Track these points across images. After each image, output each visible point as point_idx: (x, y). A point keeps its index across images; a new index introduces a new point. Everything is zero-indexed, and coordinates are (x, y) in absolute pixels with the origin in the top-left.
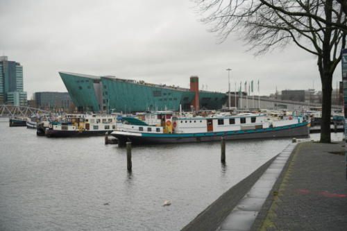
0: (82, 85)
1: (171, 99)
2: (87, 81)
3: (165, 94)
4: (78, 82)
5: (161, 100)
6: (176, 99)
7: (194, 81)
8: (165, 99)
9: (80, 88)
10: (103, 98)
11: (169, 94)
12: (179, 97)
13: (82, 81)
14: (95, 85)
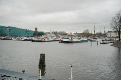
0: (3, 28)
1: (30, 33)
2: (5, 27)
3: (29, 32)
4: (2, 27)
5: (27, 33)
6: (32, 33)
7: (36, 29)
8: (29, 33)
9: (2, 29)
10: (9, 32)
11: (30, 32)
12: (33, 33)
13: (3, 27)
14: (7, 29)
